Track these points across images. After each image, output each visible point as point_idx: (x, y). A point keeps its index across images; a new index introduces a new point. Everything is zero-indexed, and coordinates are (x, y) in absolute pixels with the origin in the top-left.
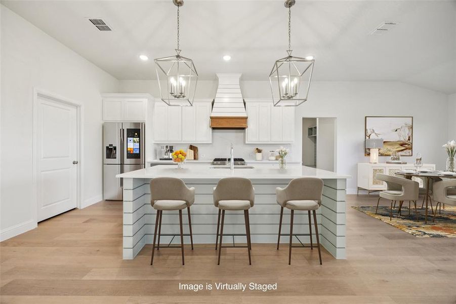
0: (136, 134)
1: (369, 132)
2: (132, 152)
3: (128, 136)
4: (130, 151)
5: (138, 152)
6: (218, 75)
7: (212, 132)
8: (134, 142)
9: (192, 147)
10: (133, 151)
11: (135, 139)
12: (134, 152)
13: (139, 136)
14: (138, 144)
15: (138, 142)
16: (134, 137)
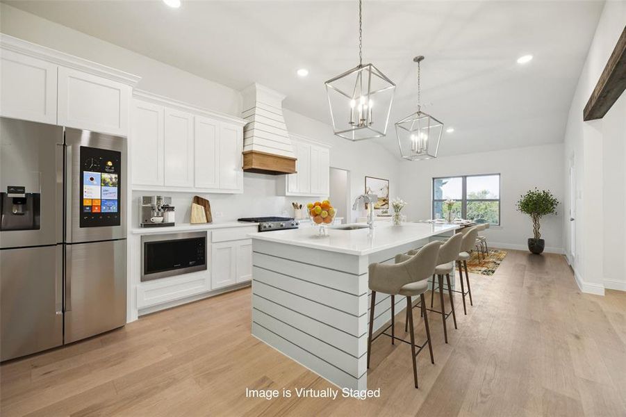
0: (110, 164)
1: (367, 189)
2: (96, 210)
3: (84, 168)
4: (91, 207)
5: (114, 209)
6: (257, 86)
7: (244, 176)
8: (104, 183)
9: (198, 200)
10: (100, 207)
11: (105, 176)
12: (104, 209)
13: (117, 169)
14: (116, 189)
15: (113, 185)
16: (102, 170)
